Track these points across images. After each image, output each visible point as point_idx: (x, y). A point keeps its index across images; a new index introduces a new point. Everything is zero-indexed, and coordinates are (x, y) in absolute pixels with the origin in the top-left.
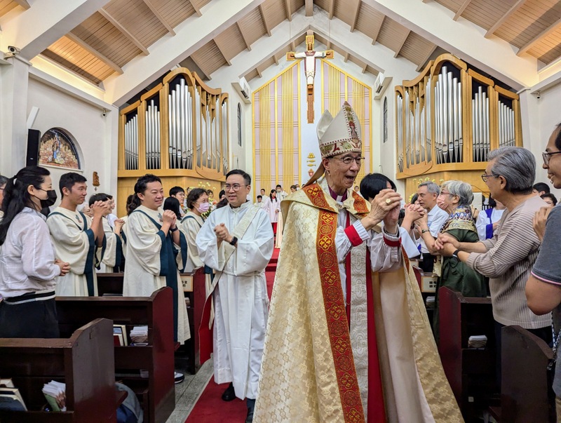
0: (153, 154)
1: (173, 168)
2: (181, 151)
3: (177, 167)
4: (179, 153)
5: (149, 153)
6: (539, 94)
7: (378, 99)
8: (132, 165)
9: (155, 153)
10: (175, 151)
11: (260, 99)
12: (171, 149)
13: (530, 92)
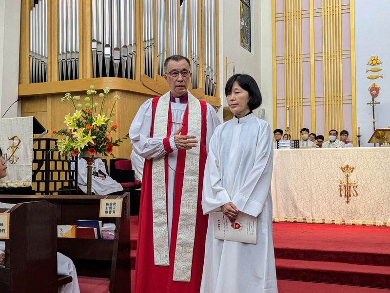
0: (69, 56)
1: (98, 76)
2: (110, 45)
3: (104, 75)
4: (107, 51)
5: (63, 53)
8: (39, 77)
9: (72, 52)
10: (100, 47)
12: (94, 45)
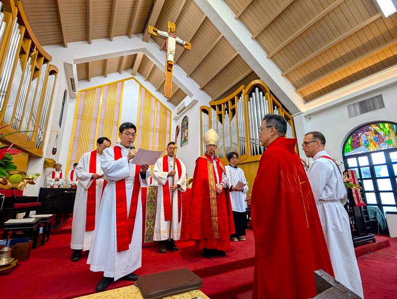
6: (309, 116)
7: (176, 119)
11: (86, 97)
13: (303, 115)
